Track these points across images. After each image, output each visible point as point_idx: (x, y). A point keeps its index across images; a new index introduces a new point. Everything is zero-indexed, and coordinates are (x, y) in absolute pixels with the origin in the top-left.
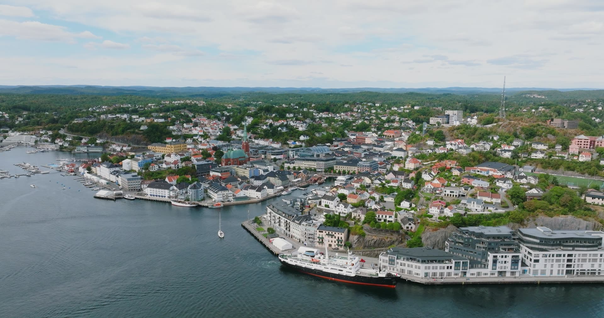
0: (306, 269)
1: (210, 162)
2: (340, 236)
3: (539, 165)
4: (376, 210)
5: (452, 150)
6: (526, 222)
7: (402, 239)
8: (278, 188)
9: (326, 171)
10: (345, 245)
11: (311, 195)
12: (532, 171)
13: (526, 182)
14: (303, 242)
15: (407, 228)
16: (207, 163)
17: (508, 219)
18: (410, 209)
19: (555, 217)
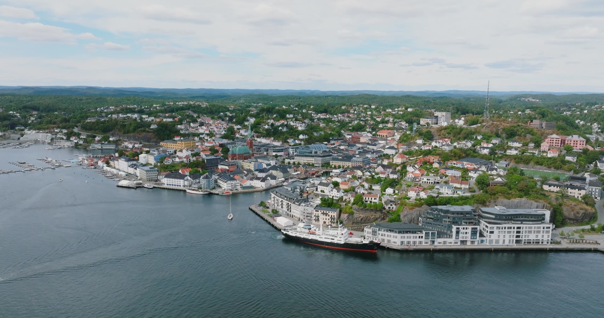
0: (304, 239)
1: (218, 157)
2: (333, 214)
3: (513, 160)
4: (363, 194)
5: (436, 147)
6: (488, 204)
7: (384, 217)
8: (280, 180)
9: (322, 166)
10: (337, 222)
11: (309, 184)
12: (506, 166)
13: (496, 173)
14: (302, 221)
15: (389, 208)
16: (215, 158)
17: (473, 201)
18: (393, 194)
19: (512, 200)
